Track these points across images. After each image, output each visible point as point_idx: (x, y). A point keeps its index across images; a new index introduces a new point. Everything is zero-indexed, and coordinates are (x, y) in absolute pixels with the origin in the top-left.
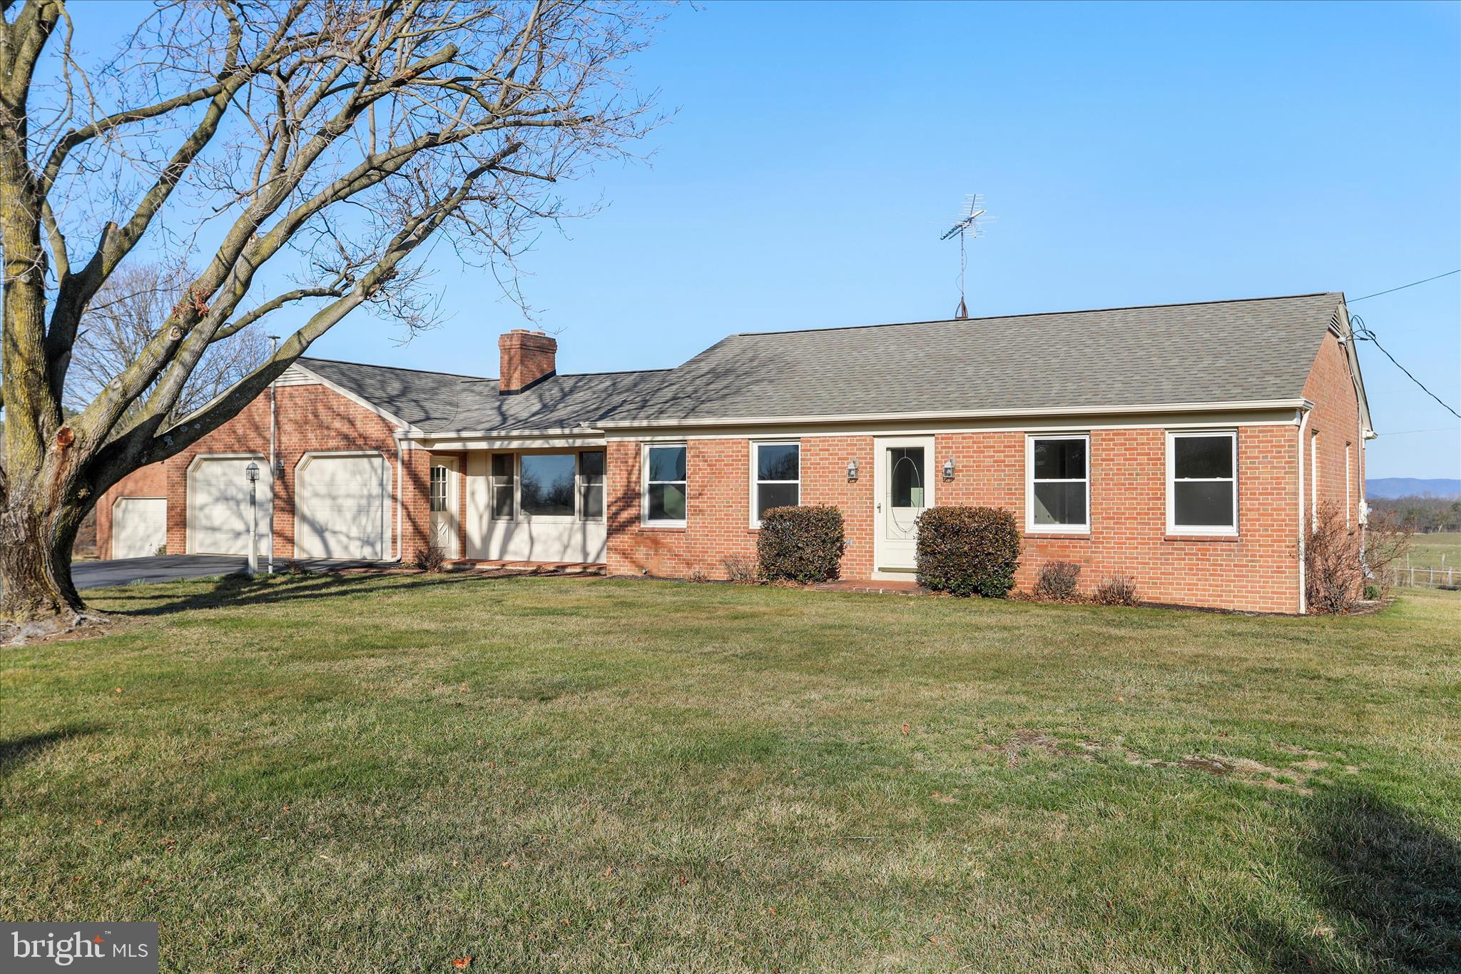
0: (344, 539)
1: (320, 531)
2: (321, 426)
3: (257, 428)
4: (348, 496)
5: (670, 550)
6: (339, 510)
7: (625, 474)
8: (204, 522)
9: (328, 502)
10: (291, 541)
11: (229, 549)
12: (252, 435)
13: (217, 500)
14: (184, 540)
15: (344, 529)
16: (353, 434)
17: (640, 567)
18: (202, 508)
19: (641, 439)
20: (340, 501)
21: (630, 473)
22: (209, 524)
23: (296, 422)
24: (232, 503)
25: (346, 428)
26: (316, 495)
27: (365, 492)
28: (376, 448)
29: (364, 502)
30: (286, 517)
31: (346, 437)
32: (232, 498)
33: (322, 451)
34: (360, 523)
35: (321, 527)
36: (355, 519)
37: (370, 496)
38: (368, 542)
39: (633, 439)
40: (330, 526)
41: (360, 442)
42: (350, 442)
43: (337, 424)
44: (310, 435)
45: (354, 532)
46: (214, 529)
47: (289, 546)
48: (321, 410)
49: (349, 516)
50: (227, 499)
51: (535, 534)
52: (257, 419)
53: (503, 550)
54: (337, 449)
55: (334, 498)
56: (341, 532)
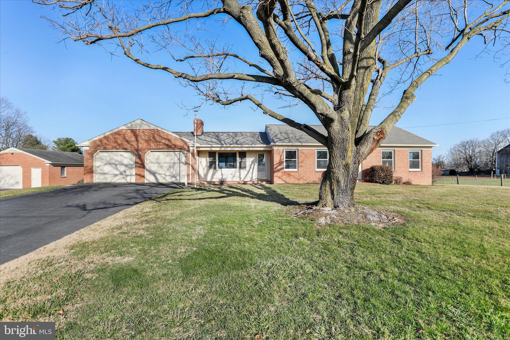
0: (164, 176)
1: (153, 174)
2: (157, 141)
3: (128, 142)
4: (165, 163)
5: (293, 176)
6: (162, 167)
7: (279, 157)
8: (99, 171)
9: (157, 165)
10: (143, 177)
11: (112, 180)
12: (125, 143)
13: (106, 164)
14: (92, 177)
15: (164, 173)
16: (170, 144)
17: (285, 181)
18: (98, 167)
19: (284, 148)
20: (161, 164)
21: (281, 157)
22: (102, 172)
23: (146, 140)
24: (114, 166)
25: (167, 142)
26: (152, 162)
27: (172, 161)
28: (180, 149)
29: (172, 165)
30: (141, 169)
31: (167, 145)
32: (113, 164)
33: (157, 149)
34: (171, 171)
35: (154, 172)
36: (168, 170)
37: (174, 163)
38: (174, 176)
39: (282, 148)
40: (158, 172)
41: (173, 146)
42: (169, 147)
43: (164, 141)
44: (152, 144)
45: (168, 173)
46: (104, 174)
47: (143, 179)
48: (156, 136)
49: (165, 169)
50: (110, 164)
51: (223, 173)
52: (128, 138)
53: (212, 177)
54: (162, 149)
55: (159, 163)
56: (162, 174)
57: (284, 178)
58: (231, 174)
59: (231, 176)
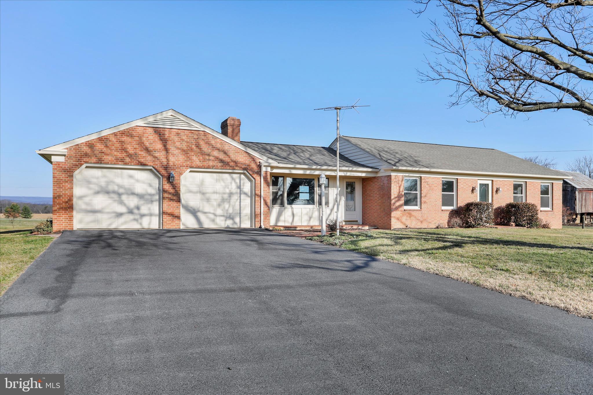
0: (212, 216)
1: (194, 212)
2: (203, 154)
3: (147, 150)
4: (215, 193)
5: (415, 217)
6: (208, 200)
7: (398, 188)
8: (84, 207)
9: (199, 196)
10: (178, 217)
11: (110, 224)
12: (143, 153)
13: (98, 193)
14: (71, 218)
15: (212, 211)
16: (227, 159)
17: (404, 224)
18: (81, 198)
19: (404, 175)
20: (207, 195)
21: (400, 187)
22: (89, 208)
23: (183, 150)
24: (115, 196)
25: (222, 156)
26: (190, 192)
27: (227, 191)
28: (245, 169)
29: (226, 196)
30: (174, 204)
31: (222, 161)
32: (114, 192)
33: (204, 168)
34: (224, 208)
35: (194, 210)
36: (219, 205)
37: (231, 194)
38: (230, 217)
39: (402, 174)
40: (201, 209)
41: (232, 164)
42: (224, 164)
43: (216, 153)
44: (194, 158)
45: (219, 212)
46: (94, 212)
47: (176, 221)
48: (202, 143)
49: (215, 203)
50: (108, 193)
51: (295, 213)
52: (147, 144)
53: (278, 220)
54: (213, 167)
55: (204, 194)
56: (210, 213)
57: (404, 219)
58: (307, 214)
59: (306, 218)
